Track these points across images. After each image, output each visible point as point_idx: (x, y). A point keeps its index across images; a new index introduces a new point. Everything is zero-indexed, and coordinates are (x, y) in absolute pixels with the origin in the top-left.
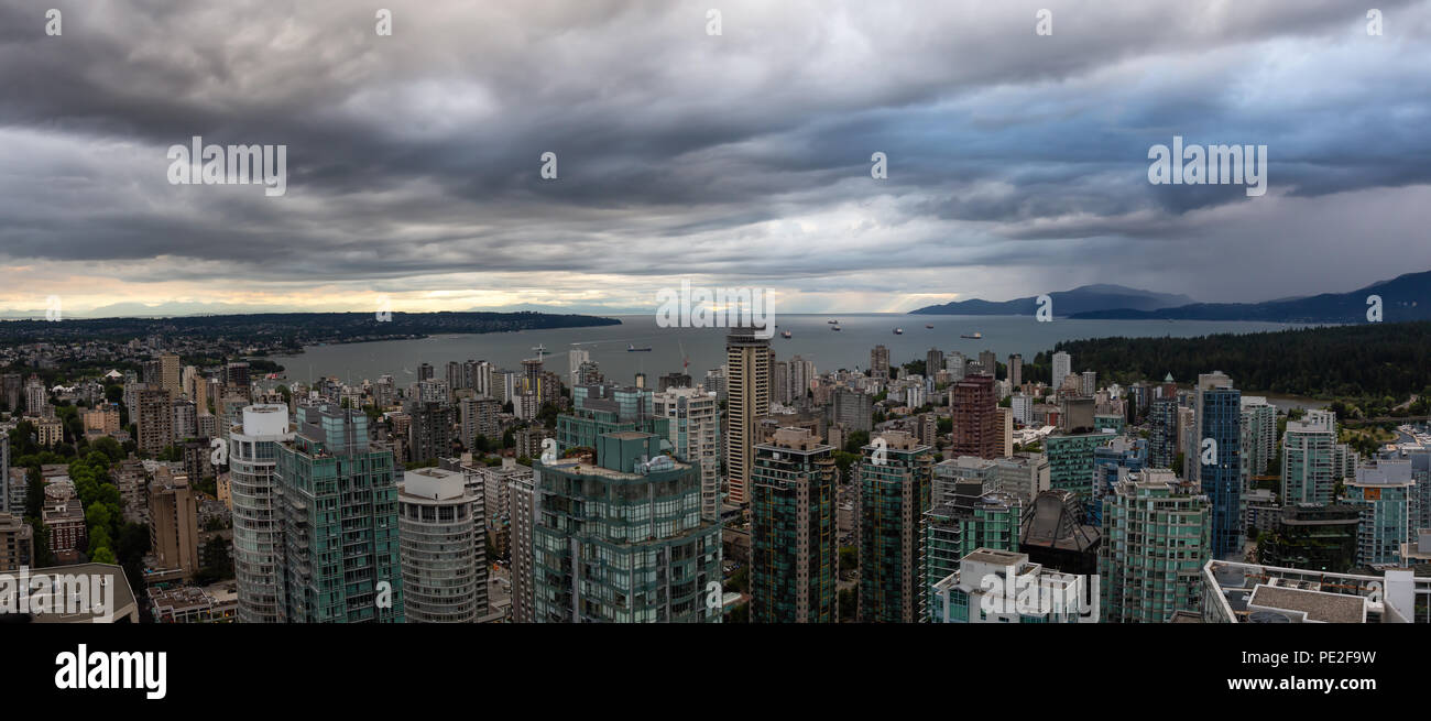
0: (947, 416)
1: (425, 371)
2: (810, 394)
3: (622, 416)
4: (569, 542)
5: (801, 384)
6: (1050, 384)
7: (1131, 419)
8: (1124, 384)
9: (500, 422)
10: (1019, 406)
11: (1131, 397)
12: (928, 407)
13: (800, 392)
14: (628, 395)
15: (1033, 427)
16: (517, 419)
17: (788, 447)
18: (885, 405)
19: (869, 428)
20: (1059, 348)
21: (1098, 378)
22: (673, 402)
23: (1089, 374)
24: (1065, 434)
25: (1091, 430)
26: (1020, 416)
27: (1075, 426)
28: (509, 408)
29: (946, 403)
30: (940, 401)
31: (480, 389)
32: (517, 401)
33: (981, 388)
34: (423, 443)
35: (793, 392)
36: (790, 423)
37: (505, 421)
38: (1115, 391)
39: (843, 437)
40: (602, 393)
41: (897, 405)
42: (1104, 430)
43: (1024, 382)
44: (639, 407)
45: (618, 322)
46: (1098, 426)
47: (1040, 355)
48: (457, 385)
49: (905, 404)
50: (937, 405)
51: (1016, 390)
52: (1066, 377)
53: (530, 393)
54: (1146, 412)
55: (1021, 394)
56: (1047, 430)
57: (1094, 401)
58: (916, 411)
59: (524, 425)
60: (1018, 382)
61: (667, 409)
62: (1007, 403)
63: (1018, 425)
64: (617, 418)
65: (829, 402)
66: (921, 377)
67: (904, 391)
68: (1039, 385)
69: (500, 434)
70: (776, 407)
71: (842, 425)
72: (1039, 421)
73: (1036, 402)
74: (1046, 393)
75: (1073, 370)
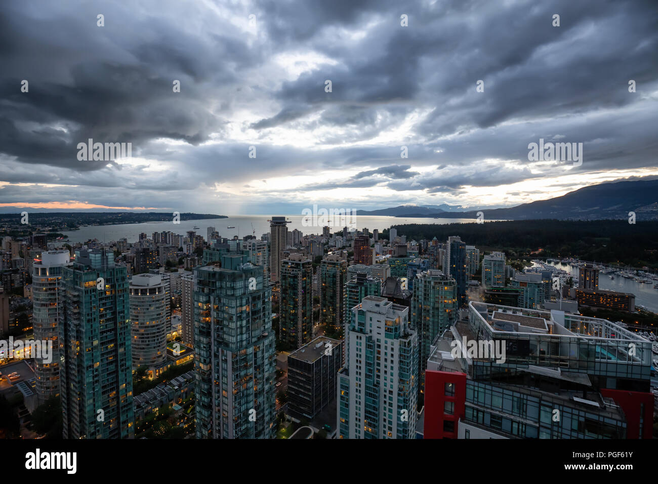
0: (351, 251)
1: (142, 236)
2: (301, 243)
3: (231, 250)
4: (209, 298)
5: (297, 240)
6: (389, 240)
7: (420, 253)
8: (417, 240)
9: (177, 255)
10: (377, 248)
11: (420, 245)
12: (344, 248)
13: (297, 242)
14: (233, 242)
15: (383, 255)
16: (185, 254)
17: (295, 260)
18: (328, 247)
19: (323, 255)
20: (392, 227)
21: (407, 238)
22: (249, 245)
23: (404, 237)
24: (396, 257)
25: (405, 256)
26: (378, 251)
27: (400, 254)
28: (181, 249)
29: (350, 246)
30: (348, 245)
31: (168, 243)
32: (185, 247)
33: (364, 241)
34: (142, 264)
35: (294, 242)
36: (296, 252)
37: (179, 254)
38: (414, 243)
39: (313, 258)
40: (222, 241)
41: (332, 246)
42: (411, 256)
43: (379, 239)
44: (238, 247)
45: (227, 217)
46: (408, 254)
47: (385, 230)
48: (158, 241)
49: (336, 246)
50: (347, 247)
51: (376, 242)
52: (395, 238)
53: (191, 243)
54: (426, 250)
55: (378, 243)
56: (388, 256)
57: (406, 246)
58: (340, 249)
59: (188, 256)
60: (377, 239)
61: (248, 247)
62: (373, 246)
63: (377, 254)
64: (228, 251)
65: (307, 245)
66: (341, 237)
67: (335, 241)
68: (385, 240)
69: (177, 260)
70: (288, 247)
71: (313, 253)
72: (384, 253)
73: (384, 246)
74: (387, 243)
75: (398, 235)
